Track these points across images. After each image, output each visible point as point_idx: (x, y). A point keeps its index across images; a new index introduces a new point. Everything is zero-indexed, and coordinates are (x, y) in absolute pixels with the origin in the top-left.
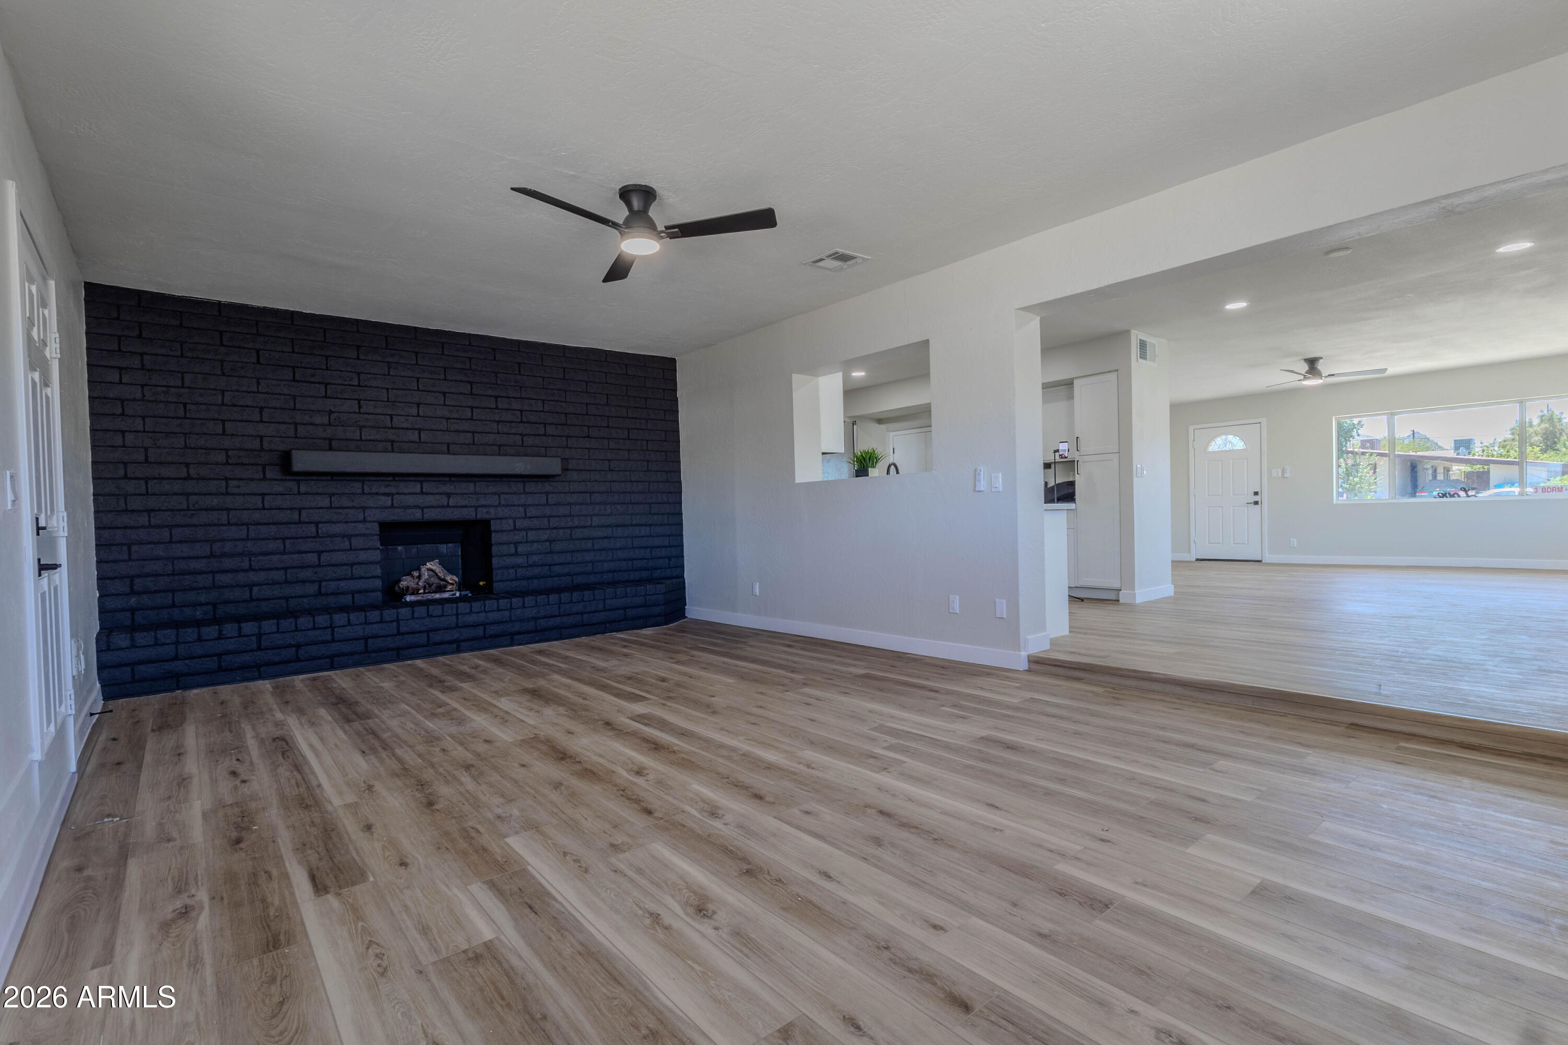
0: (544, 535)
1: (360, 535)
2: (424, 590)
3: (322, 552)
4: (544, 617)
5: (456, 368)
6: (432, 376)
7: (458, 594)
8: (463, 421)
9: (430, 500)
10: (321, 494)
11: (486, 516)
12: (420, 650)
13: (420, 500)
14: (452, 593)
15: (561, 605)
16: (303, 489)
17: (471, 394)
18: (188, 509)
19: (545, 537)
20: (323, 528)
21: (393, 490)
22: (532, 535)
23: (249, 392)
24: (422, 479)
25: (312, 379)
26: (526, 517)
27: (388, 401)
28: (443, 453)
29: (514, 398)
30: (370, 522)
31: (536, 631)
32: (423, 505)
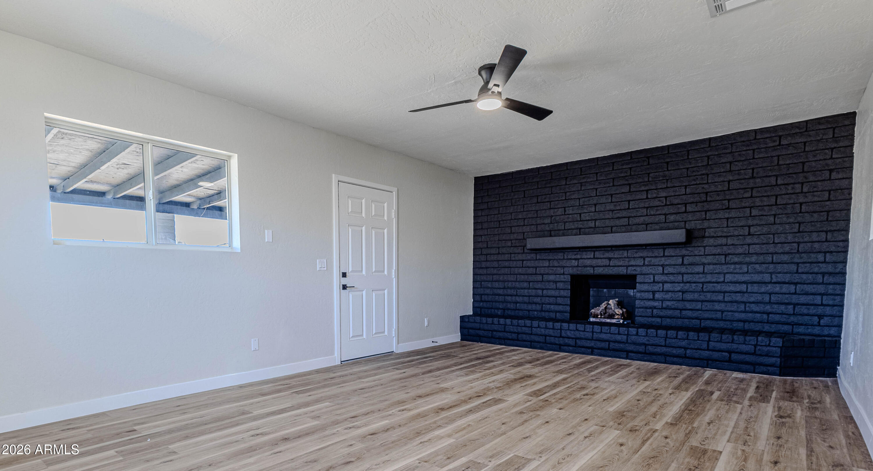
0: (678, 287)
1: (562, 282)
2: (601, 316)
3: (544, 289)
4: (652, 345)
5: (621, 177)
6: (605, 186)
7: (621, 321)
8: (623, 211)
9: (599, 262)
10: (545, 260)
11: (634, 273)
12: (571, 348)
13: (594, 262)
14: (618, 320)
15: (667, 339)
16: (538, 257)
17: (630, 191)
18: (498, 267)
19: (679, 289)
20: (546, 277)
21: (578, 257)
22: (667, 286)
23: (520, 212)
24: (594, 249)
25: (544, 201)
26: (663, 274)
27: (580, 205)
28: (609, 233)
29: (661, 189)
30: (566, 274)
31: (645, 353)
32: (595, 265)
